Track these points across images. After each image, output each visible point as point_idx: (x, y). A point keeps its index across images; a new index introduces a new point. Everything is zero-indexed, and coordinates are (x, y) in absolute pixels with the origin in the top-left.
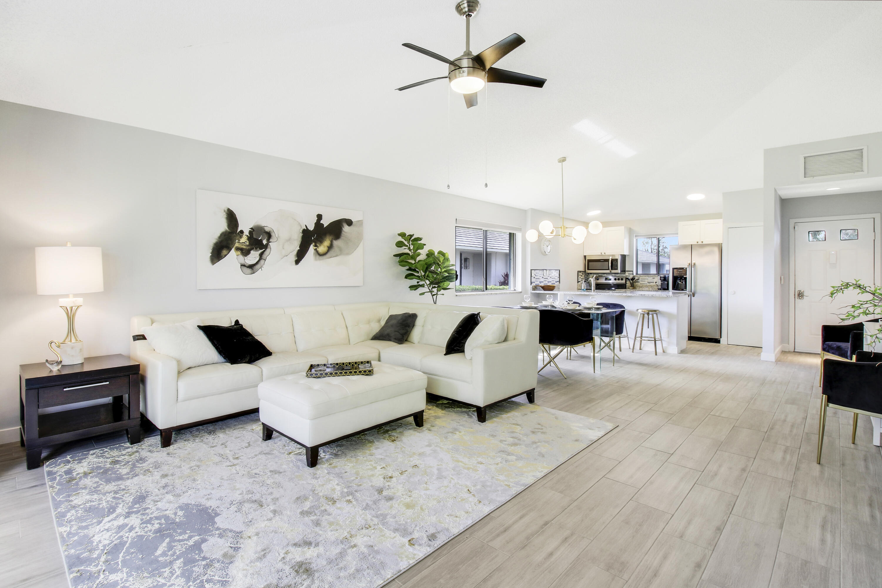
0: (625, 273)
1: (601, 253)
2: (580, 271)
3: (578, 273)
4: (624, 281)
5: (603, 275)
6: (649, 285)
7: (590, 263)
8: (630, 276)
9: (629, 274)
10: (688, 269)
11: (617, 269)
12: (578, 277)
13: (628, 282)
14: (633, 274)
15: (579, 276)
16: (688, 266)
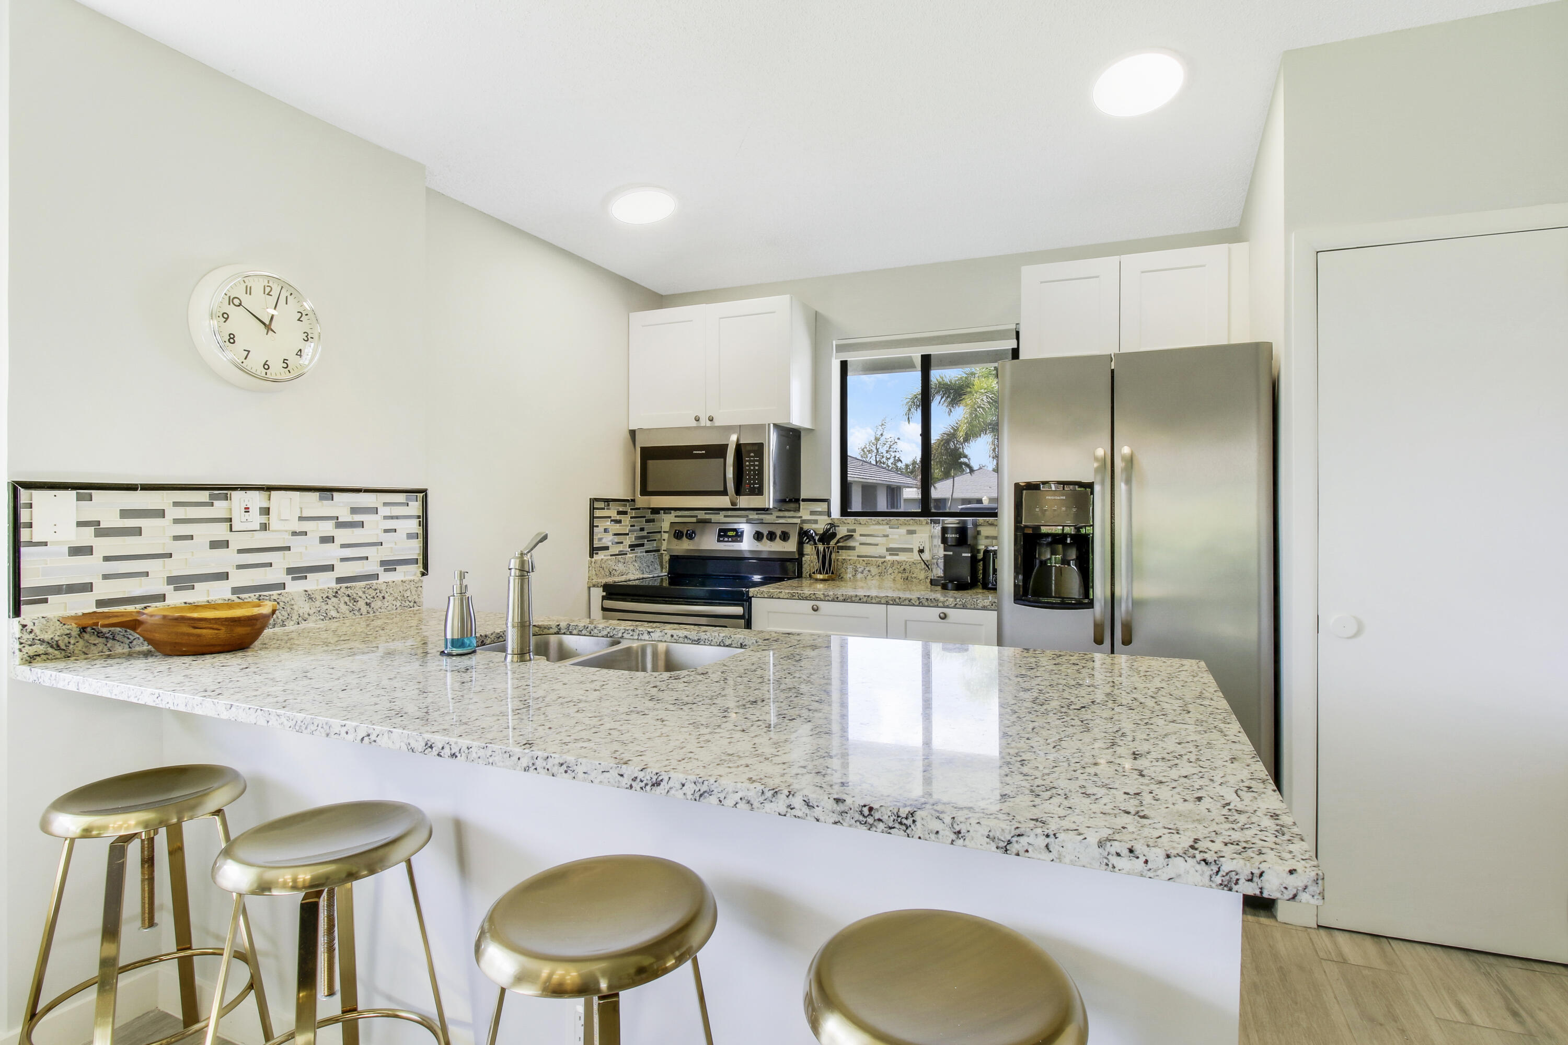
0: (798, 510)
1: (697, 419)
2: (607, 501)
3: (592, 509)
4: (790, 546)
5: (714, 518)
6: (893, 563)
7: (651, 463)
8: (816, 522)
9: (812, 513)
10: (1097, 488)
11: (759, 491)
12: (592, 527)
13: (808, 549)
14: (829, 514)
15: (601, 525)
16: (1097, 470)
